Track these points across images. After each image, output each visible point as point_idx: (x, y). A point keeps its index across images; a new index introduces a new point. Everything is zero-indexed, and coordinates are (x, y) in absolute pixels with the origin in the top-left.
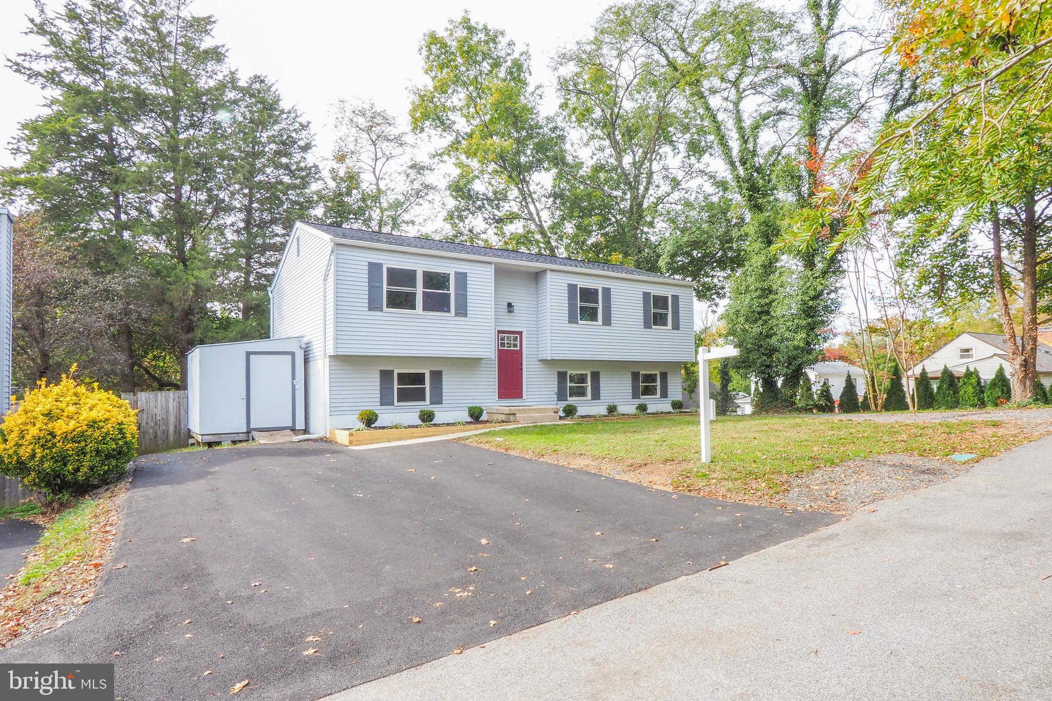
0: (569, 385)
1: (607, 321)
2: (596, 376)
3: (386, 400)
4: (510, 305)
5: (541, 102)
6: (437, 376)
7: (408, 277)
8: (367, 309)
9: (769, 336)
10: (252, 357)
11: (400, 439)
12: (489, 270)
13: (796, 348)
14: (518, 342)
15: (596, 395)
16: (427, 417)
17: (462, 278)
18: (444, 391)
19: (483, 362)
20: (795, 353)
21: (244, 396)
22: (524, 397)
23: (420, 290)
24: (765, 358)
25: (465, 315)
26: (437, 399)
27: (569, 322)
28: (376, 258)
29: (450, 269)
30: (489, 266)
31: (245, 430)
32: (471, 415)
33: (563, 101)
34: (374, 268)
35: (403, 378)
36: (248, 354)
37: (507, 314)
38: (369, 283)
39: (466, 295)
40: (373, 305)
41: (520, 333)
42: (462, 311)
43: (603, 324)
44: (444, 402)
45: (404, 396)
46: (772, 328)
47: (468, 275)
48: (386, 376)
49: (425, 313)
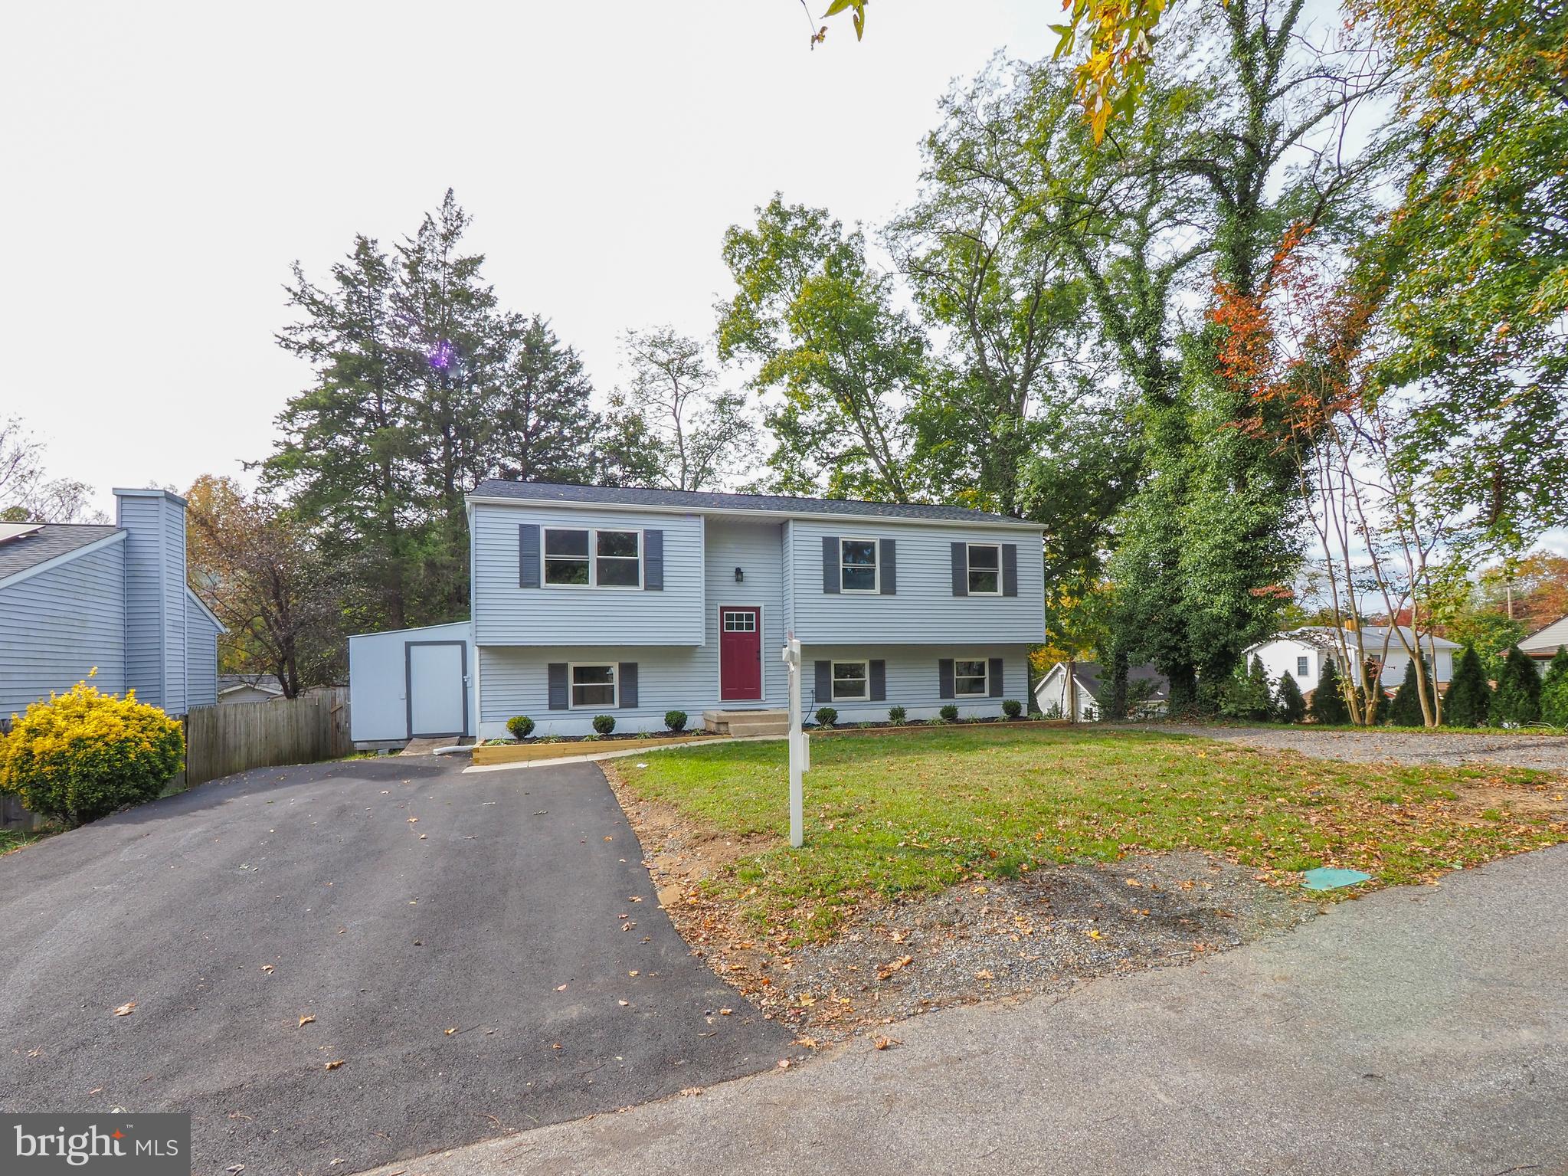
0: (833, 679)
1: (889, 587)
2: (878, 667)
3: (557, 703)
4: (738, 571)
5: (888, 297)
6: (629, 672)
7: (576, 541)
8: (518, 586)
9: (1176, 601)
10: (413, 649)
11: (547, 757)
12: (698, 524)
13: (1218, 619)
14: (754, 622)
15: (879, 694)
16: (605, 727)
17: (655, 539)
18: (640, 690)
19: (698, 650)
20: (1213, 626)
21: (404, 696)
22: (763, 697)
23: (593, 556)
24: (1168, 635)
25: (660, 588)
26: (630, 701)
27: (825, 592)
28: (530, 518)
29: (637, 527)
30: (696, 519)
31: (406, 737)
32: (668, 723)
33: (917, 290)
34: (528, 533)
35: (581, 673)
36: (408, 645)
37: (735, 583)
38: (521, 551)
39: (661, 561)
40: (528, 580)
41: (757, 610)
42: (656, 583)
43: (883, 593)
44: (640, 705)
45: (581, 697)
46: (1179, 589)
47: (664, 533)
48: (557, 672)
49: (600, 588)
